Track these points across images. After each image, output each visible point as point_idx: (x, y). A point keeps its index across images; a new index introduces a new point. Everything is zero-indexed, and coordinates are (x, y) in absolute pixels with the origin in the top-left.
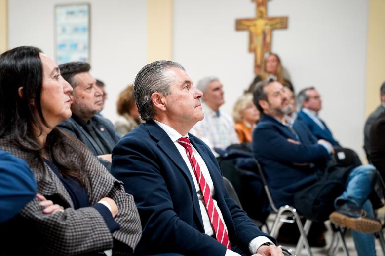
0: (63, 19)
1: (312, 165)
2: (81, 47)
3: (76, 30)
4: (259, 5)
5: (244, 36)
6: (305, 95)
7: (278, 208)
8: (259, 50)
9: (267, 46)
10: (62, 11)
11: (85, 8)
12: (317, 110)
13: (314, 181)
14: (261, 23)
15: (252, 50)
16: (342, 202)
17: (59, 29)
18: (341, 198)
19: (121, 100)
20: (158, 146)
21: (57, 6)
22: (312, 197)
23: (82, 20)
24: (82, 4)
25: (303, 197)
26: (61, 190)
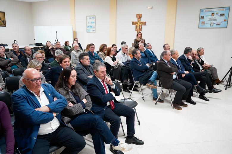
0: (88, 20)
1: (144, 71)
2: (93, 27)
3: (92, 22)
4: (138, 18)
5: (135, 26)
6: (147, 45)
7: (135, 81)
8: (138, 31)
9: (140, 29)
10: (88, 18)
11: (94, 17)
12: (151, 49)
13: (144, 75)
14: (139, 23)
15: (136, 30)
16: (149, 81)
17: (88, 22)
18: (149, 80)
19: (100, 48)
20: (97, 84)
21: (87, 16)
22: (143, 79)
23: (93, 20)
24: (93, 16)
25: (141, 79)
26: (73, 99)
